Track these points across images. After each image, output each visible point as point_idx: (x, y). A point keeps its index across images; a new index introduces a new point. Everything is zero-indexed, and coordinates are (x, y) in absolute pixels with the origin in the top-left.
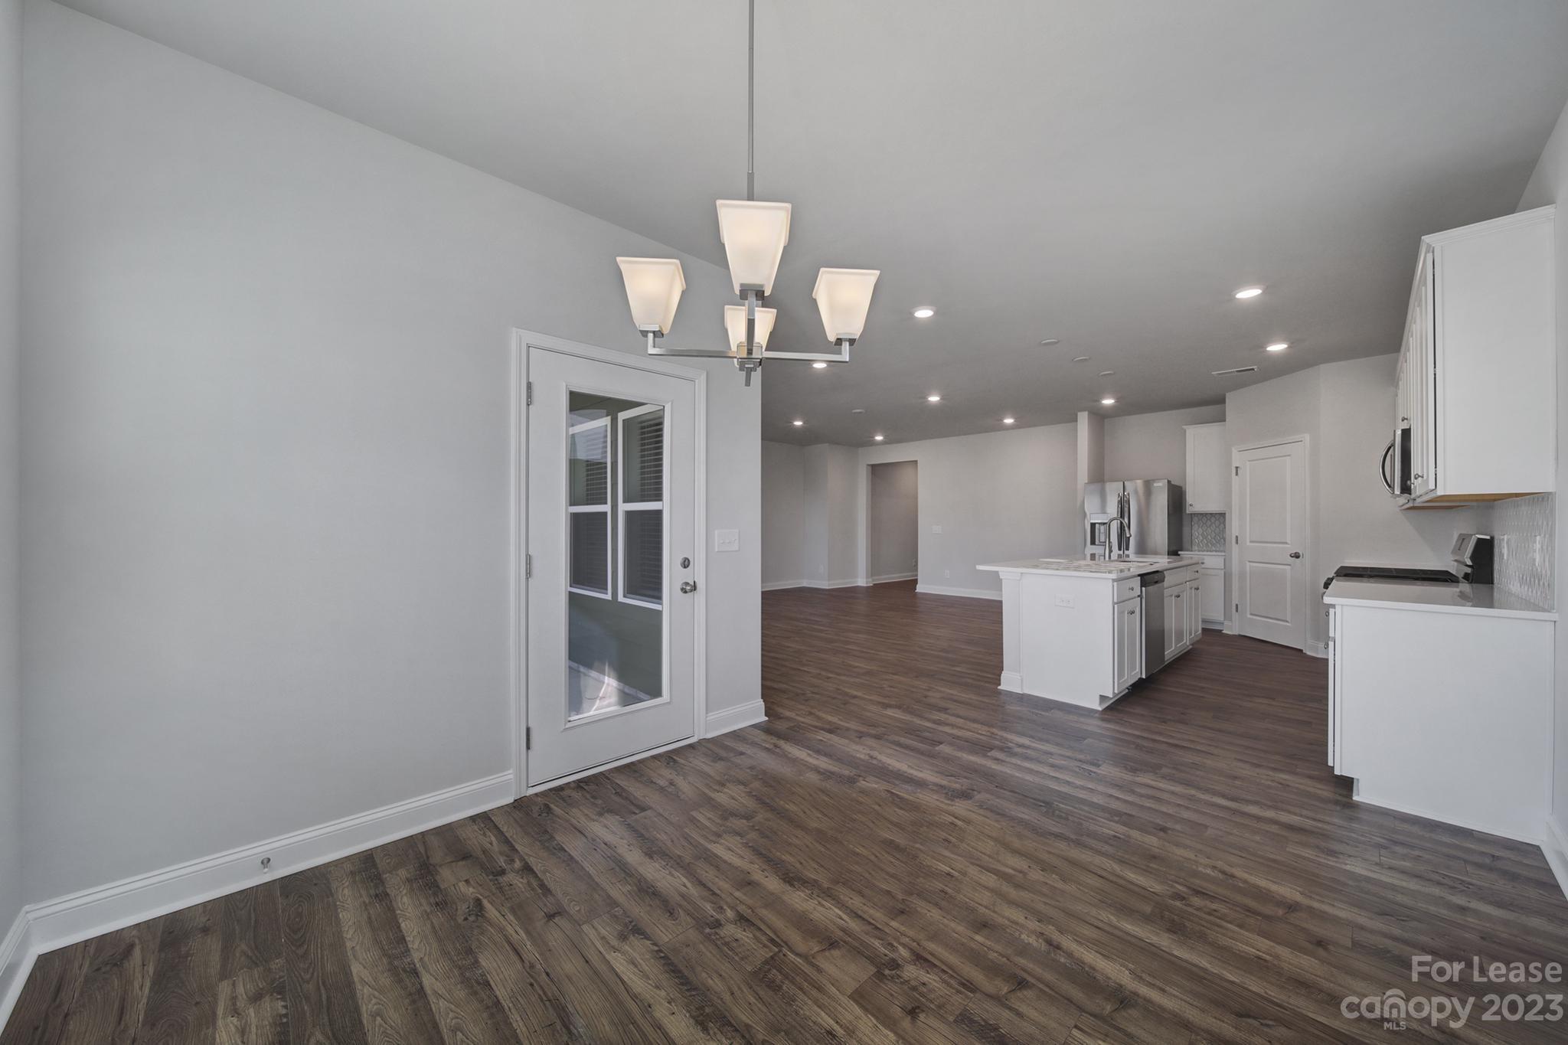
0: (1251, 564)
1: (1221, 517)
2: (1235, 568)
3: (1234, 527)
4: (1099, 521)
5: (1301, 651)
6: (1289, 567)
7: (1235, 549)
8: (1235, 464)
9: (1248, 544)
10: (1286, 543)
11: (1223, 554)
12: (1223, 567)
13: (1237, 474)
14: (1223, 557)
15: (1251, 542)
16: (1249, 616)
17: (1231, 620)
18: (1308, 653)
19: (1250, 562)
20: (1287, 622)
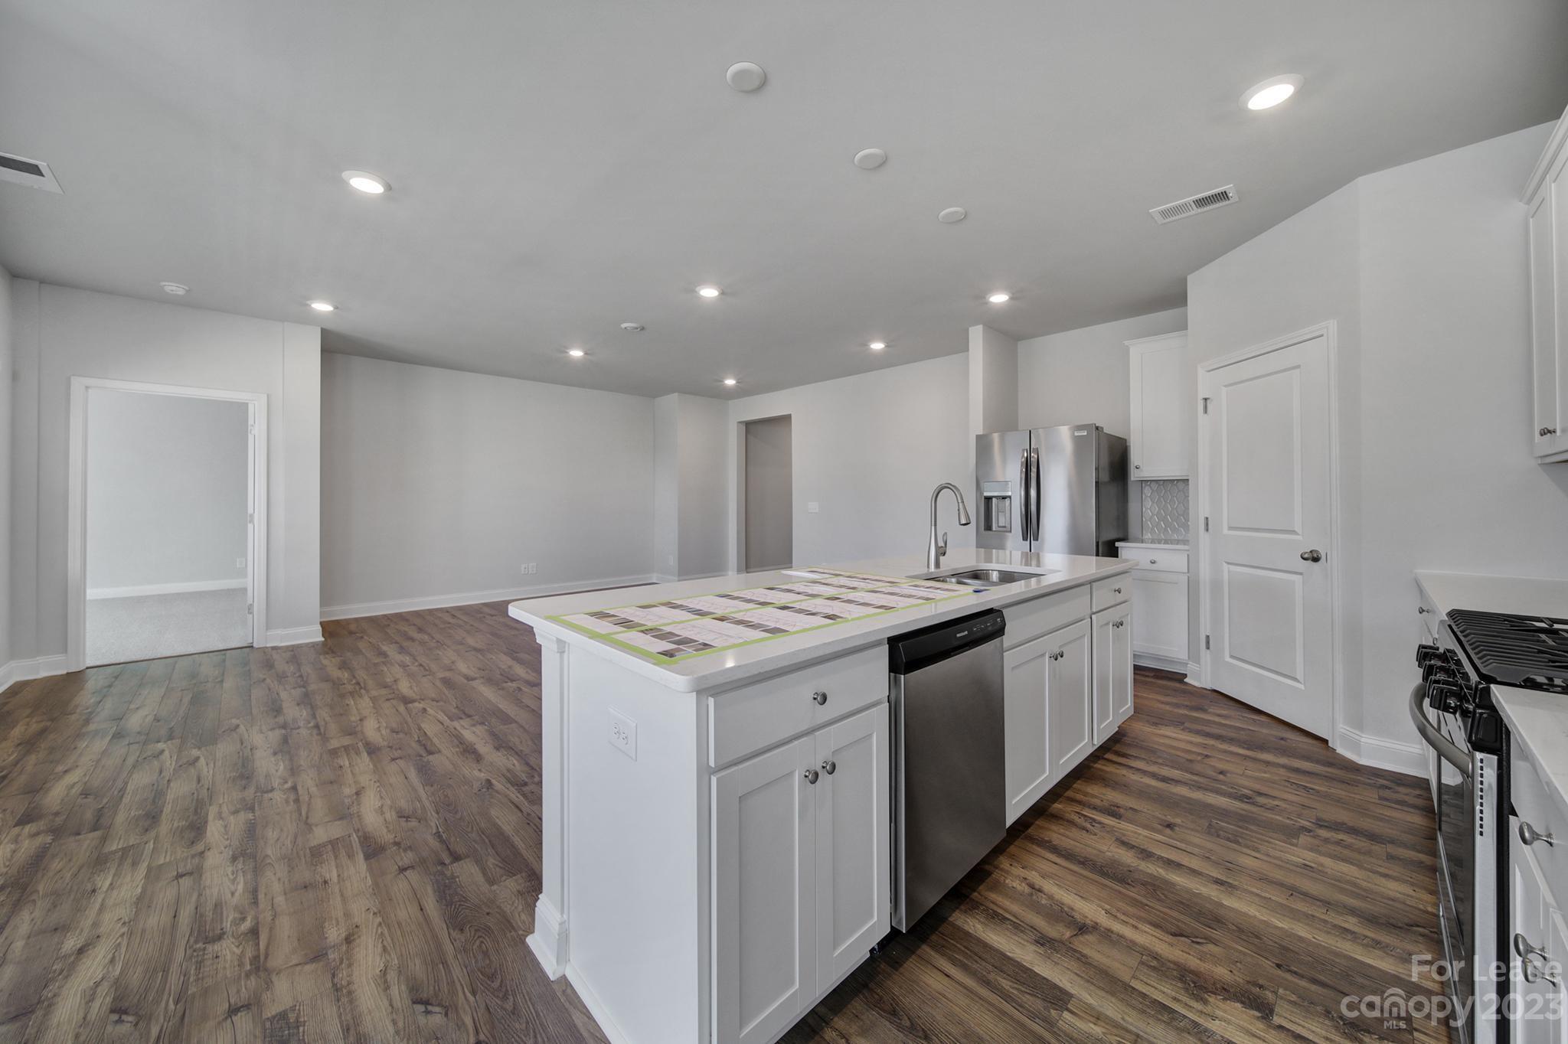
0: (1232, 568)
1: (1181, 483)
2: (1205, 572)
3: (1201, 504)
4: (996, 494)
5: (1326, 741)
6: (1300, 577)
7: (1204, 538)
8: (1201, 395)
9: (1226, 531)
10: (1294, 532)
11: (1186, 547)
12: (1186, 571)
13: (1206, 411)
14: (1186, 553)
15: (1230, 528)
16: (1228, 659)
17: (1198, 662)
18: (1340, 750)
19: (1228, 563)
20: (1295, 679)
